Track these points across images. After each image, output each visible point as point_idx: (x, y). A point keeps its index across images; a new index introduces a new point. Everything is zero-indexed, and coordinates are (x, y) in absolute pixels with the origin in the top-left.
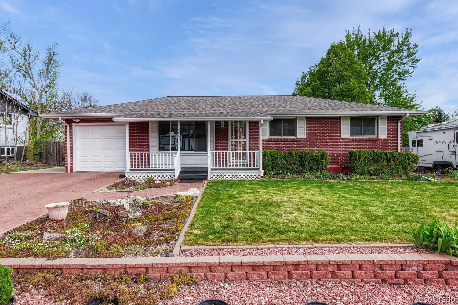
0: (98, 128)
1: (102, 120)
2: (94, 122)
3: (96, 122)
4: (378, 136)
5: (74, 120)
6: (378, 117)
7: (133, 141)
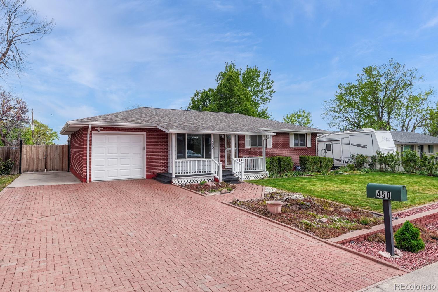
0: (115, 137)
1: (122, 129)
2: (115, 131)
3: (117, 131)
4: (307, 147)
5: (96, 128)
6: (306, 134)
7: (152, 150)
